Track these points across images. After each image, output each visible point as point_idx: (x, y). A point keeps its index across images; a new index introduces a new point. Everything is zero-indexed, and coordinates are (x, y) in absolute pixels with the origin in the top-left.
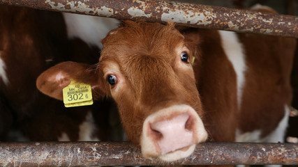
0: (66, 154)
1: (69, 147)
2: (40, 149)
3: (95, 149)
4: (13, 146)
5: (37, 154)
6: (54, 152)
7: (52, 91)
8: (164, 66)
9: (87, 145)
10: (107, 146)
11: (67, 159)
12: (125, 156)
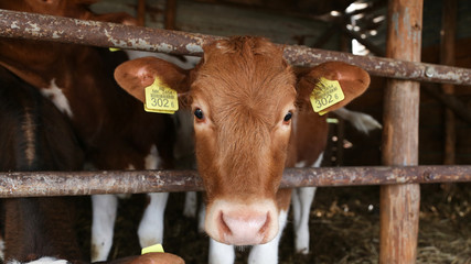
0: (131, 181)
1: (134, 175)
2: (108, 177)
3: (158, 177)
4: (82, 174)
5: (104, 181)
6: (121, 180)
7: (134, 88)
8: (262, 134)
9: (151, 173)
10: (170, 173)
11: (132, 186)
12: (186, 182)
